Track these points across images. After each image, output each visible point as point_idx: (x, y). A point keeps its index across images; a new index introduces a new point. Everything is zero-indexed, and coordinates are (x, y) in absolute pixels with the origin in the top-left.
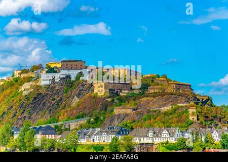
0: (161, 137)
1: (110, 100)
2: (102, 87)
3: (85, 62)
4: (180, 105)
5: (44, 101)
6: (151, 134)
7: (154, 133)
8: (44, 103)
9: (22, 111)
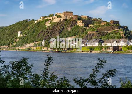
0: (120, 43)
1: (85, 28)
2: (81, 22)
3: (73, 12)
4: (116, 30)
5: (56, 29)
6: (115, 42)
7: (117, 42)
8: (57, 29)
9: (48, 33)
